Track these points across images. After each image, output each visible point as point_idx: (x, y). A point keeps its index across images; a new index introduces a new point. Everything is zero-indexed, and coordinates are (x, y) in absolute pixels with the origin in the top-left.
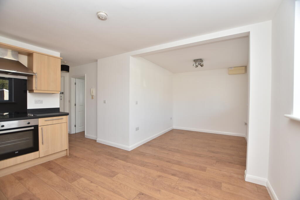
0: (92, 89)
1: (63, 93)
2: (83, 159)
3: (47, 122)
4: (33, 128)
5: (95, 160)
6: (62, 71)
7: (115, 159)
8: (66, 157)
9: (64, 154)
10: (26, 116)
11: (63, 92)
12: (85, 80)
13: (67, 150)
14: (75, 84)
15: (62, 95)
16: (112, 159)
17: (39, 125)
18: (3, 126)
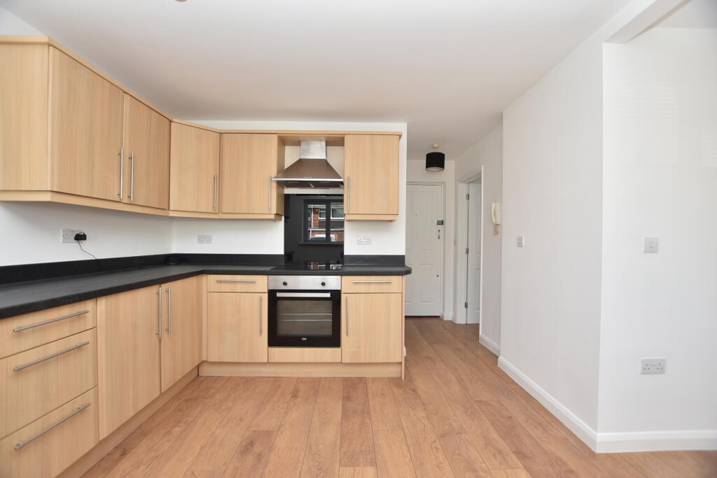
0: (494, 205)
1: (443, 222)
2: (424, 404)
3: (358, 286)
4: (328, 295)
5: (446, 427)
6: (430, 169)
7: (514, 459)
8: (396, 382)
9: (394, 372)
10: (328, 268)
11: (443, 219)
12: (481, 183)
13: (401, 363)
14: (468, 197)
15: (441, 227)
16: (500, 452)
17: (343, 291)
18: (285, 284)
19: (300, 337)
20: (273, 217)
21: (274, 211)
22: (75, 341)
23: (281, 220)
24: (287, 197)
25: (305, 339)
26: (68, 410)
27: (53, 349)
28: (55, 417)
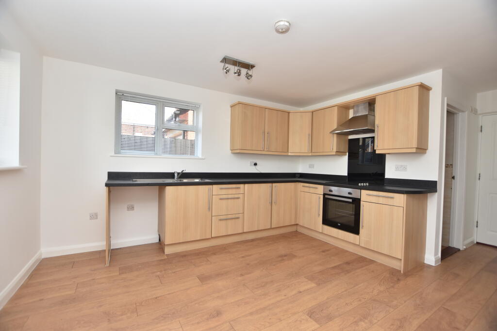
4: (351, 201)
13: (401, 260)
17: (362, 200)
18: (331, 191)
19: (337, 223)
20: (334, 153)
21: (335, 150)
22: (236, 196)
23: (346, 155)
24: (350, 140)
25: (339, 224)
26: (234, 216)
27: (230, 196)
28: (230, 217)
